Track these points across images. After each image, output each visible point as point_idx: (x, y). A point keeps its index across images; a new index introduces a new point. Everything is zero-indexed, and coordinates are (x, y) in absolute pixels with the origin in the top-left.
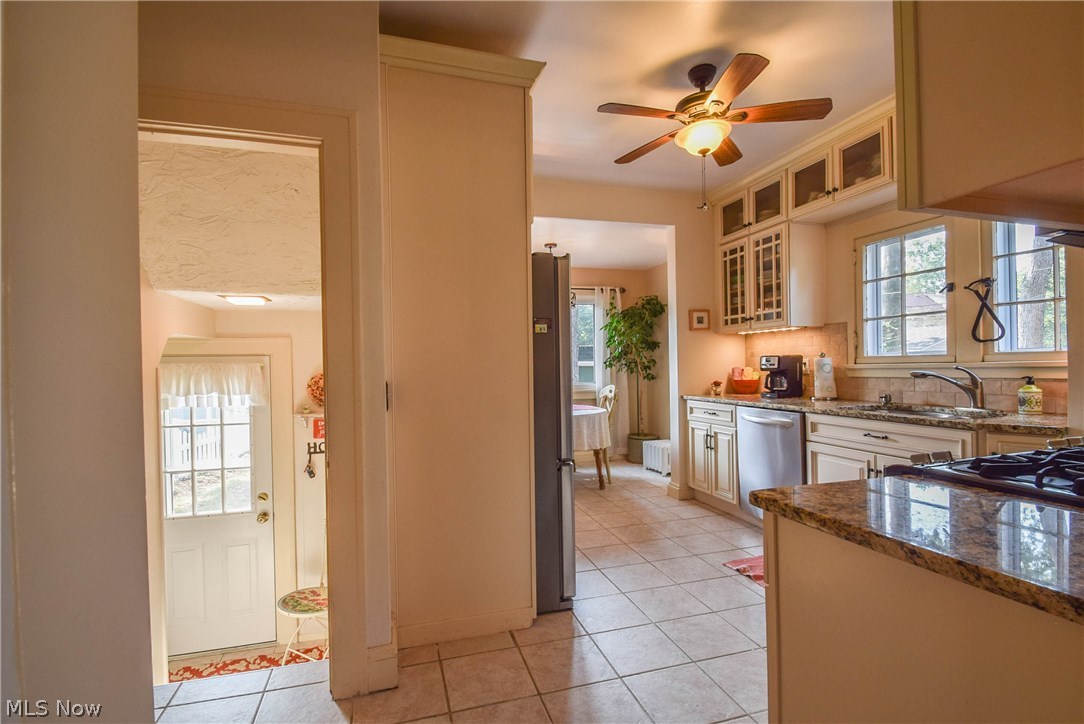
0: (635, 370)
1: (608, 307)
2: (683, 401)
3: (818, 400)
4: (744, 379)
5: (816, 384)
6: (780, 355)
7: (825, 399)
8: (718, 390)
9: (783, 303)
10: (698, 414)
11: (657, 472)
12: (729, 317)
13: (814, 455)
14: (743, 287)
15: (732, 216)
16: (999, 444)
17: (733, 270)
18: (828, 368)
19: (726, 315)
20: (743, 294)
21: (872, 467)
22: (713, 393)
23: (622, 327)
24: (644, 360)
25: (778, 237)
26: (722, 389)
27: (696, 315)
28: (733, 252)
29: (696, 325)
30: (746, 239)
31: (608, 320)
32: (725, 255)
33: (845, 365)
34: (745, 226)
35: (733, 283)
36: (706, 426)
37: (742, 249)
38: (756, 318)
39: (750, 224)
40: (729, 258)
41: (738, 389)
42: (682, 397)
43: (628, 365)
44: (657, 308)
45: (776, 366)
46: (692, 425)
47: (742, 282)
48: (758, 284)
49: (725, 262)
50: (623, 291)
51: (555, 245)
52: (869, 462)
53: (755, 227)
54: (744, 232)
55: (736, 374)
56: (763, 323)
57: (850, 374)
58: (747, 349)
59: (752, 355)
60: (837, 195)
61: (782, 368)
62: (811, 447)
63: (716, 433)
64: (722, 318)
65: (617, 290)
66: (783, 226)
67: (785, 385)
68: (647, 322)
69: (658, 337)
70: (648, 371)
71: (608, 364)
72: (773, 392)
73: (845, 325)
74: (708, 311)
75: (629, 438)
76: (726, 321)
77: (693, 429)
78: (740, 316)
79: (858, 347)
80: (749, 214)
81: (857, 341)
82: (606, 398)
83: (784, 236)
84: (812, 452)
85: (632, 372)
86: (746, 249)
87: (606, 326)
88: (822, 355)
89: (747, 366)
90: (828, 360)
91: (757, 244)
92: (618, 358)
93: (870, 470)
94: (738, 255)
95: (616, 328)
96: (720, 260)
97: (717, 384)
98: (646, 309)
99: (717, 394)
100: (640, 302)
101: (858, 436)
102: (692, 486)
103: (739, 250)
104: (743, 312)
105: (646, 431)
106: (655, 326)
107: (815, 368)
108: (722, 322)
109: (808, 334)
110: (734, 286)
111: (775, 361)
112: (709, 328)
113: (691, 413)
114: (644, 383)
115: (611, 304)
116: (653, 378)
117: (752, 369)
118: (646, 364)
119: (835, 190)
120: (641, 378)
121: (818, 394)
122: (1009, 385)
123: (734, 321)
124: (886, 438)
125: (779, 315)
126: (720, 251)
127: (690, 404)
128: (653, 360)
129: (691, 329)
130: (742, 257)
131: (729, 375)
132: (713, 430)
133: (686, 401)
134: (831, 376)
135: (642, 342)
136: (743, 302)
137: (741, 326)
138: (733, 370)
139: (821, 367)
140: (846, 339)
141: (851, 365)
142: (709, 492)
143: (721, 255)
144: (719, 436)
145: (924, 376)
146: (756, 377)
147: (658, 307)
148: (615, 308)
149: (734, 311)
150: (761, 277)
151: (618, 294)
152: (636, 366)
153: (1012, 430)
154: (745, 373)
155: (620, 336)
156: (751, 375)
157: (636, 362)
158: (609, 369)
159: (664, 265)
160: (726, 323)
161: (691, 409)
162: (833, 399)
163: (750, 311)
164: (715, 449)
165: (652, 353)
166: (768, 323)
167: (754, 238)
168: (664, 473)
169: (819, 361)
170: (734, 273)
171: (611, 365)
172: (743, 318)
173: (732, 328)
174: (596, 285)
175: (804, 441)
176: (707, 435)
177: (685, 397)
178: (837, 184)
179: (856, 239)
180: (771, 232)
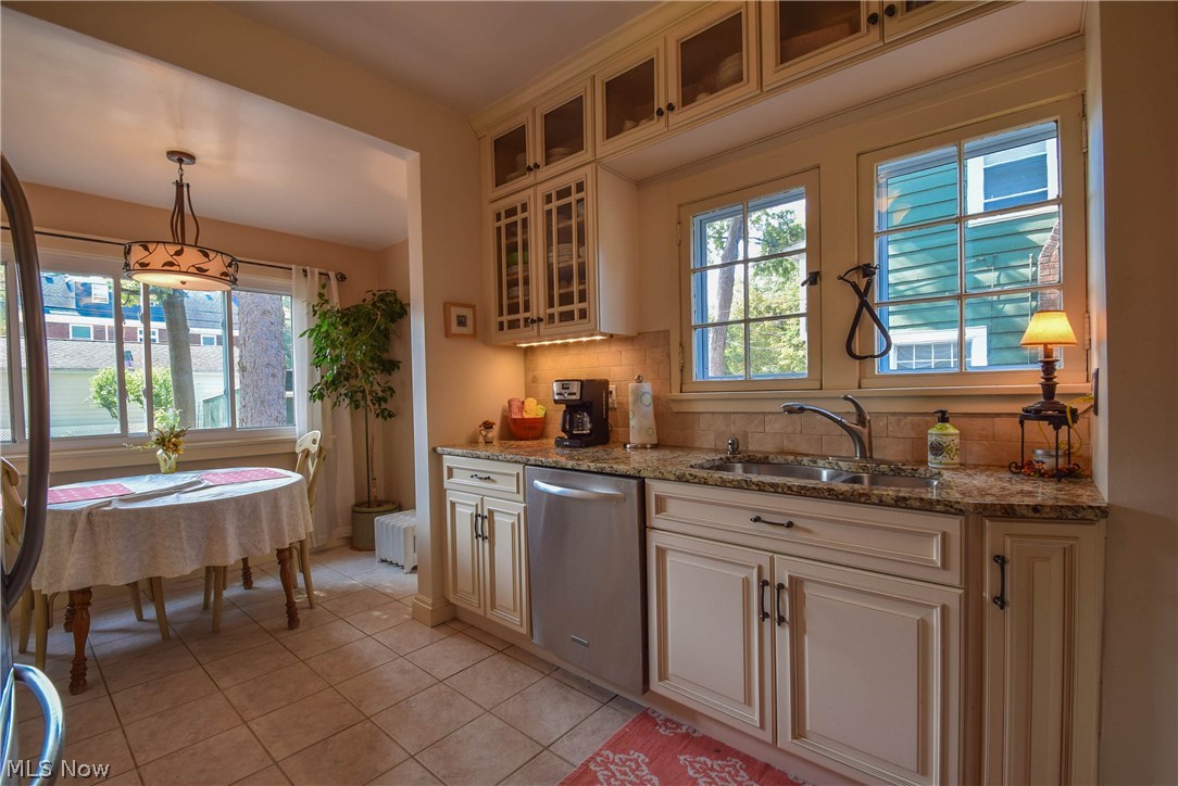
0: (362, 403)
1: (316, 300)
2: (436, 457)
3: (635, 448)
4: (526, 416)
5: (632, 423)
6: (583, 378)
7: (644, 447)
8: (490, 435)
9: (590, 295)
10: (460, 479)
11: (397, 565)
12: (506, 318)
13: (661, 552)
14: (526, 269)
15: (509, 154)
16: (1008, 540)
17: (511, 243)
18: (648, 399)
19: (501, 314)
20: (526, 281)
21: (767, 577)
22: (481, 439)
23: (339, 333)
24: (376, 387)
25: (580, 187)
26: (494, 433)
27: (455, 312)
28: (511, 212)
29: (455, 328)
30: (531, 190)
31: (316, 320)
32: (498, 217)
33: (669, 394)
34: (530, 169)
35: (511, 263)
36: (474, 500)
37: (524, 208)
38: (546, 319)
39: (537, 166)
40: (504, 222)
41: (518, 431)
42: (434, 450)
43: (351, 396)
44: (396, 310)
45: (577, 397)
46: (451, 497)
47: (526, 262)
48: (549, 267)
49: (499, 229)
50: (341, 278)
51: (192, 158)
52: (760, 568)
53: (543, 173)
54: (528, 179)
55: (515, 409)
56: (558, 327)
57: (676, 408)
58: (527, 370)
59: (535, 380)
60: (674, 118)
61: (586, 399)
62: (655, 540)
63: (491, 512)
64: (494, 319)
65: (332, 275)
66: (588, 169)
67: (589, 426)
68: (378, 328)
69: (396, 353)
70: (383, 405)
71: (316, 395)
72: (572, 437)
73: (666, 333)
74: (473, 307)
75: (354, 511)
76: (501, 324)
77: (453, 504)
78: (522, 315)
79: (684, 368)
80: (535, 151)
81: (683, 358)
82: (307, 453)
83: (589, 186)
84: (658, 548)
85: (357, 407)
86: (531, 208)
87: (312, 330)
88: (639, 380)
89: (527, 396)
90: (647, 387)
91: (548, 199)
92: (334, 383)
93: (763, 584)
94: (519, 217)
95: (327, 335)
96: (490, 225)
97: (488, 426)
98: (378, 308)
99: (488, 442)
100: (369, 297)
101: (743, 522)
102: (452, 600)
103: (519, 209)
104: (527, 309)
105: (381, 497)
106: (392, 336)
107: (631, 399)
108: (494, 326)
109: (614, 348)
110: (514, 269)
111: (575, 388)
112: (474, 335)
113: (450, 476)
114: (377, 424)
115: (321, 295)
116: (391, 415)
117: (535, 401)
118: (380, 394)
119: (671, 107)
120: (371, 416)
121: (634, 439)
122: (899, 422)
123: (513, 325)
124: (790, 525)
125: (583, 314)
126: (490, 211)
127: (448, 461)
128: (390, 389)
129: (448, 333)
130: (525, 221)
131: (504, 411)
132: (487, 507)
133: (440, 456)
134: (650, 410)
135: (372, 360)
136: (527, 294)
137: (522, 331)
138: (509, 402)
139: (638, 396)
140: (669, 355)
141: (676, 394)
142: (481, 612)
143: (491, 217)
144: (497, 517)
145: (802, 410)
146: (541, 414)
147: (397, 308)
148: (327, 302)
149: (513, 309)
150: (554, 253)
151: (333, 282)
152: (364, 397)
153: (1031, 514)
154: (526, 408)
155: (334, 347)
156: (534, 410)
157: (363, 392)
158: (318, 402)
159: (405, 244)
160: (501, 328)
161: (450, 470)
162: (655, 447)
163: (539, 306)
164: (491, 538)
165: (388, 378)
166: (567, 326)
167: (543, 189)
168: (408, 568)
169: (637, 387)
170: (512, 249)
171: (321, 397)
172: (526, 320)
173: (508, 335)
174: (297, 264)
175: (644, 528)
176: (477, 516)
177: (439, 449)
178: (674, 97)
179: (680, 206)
180: (569, 180)
